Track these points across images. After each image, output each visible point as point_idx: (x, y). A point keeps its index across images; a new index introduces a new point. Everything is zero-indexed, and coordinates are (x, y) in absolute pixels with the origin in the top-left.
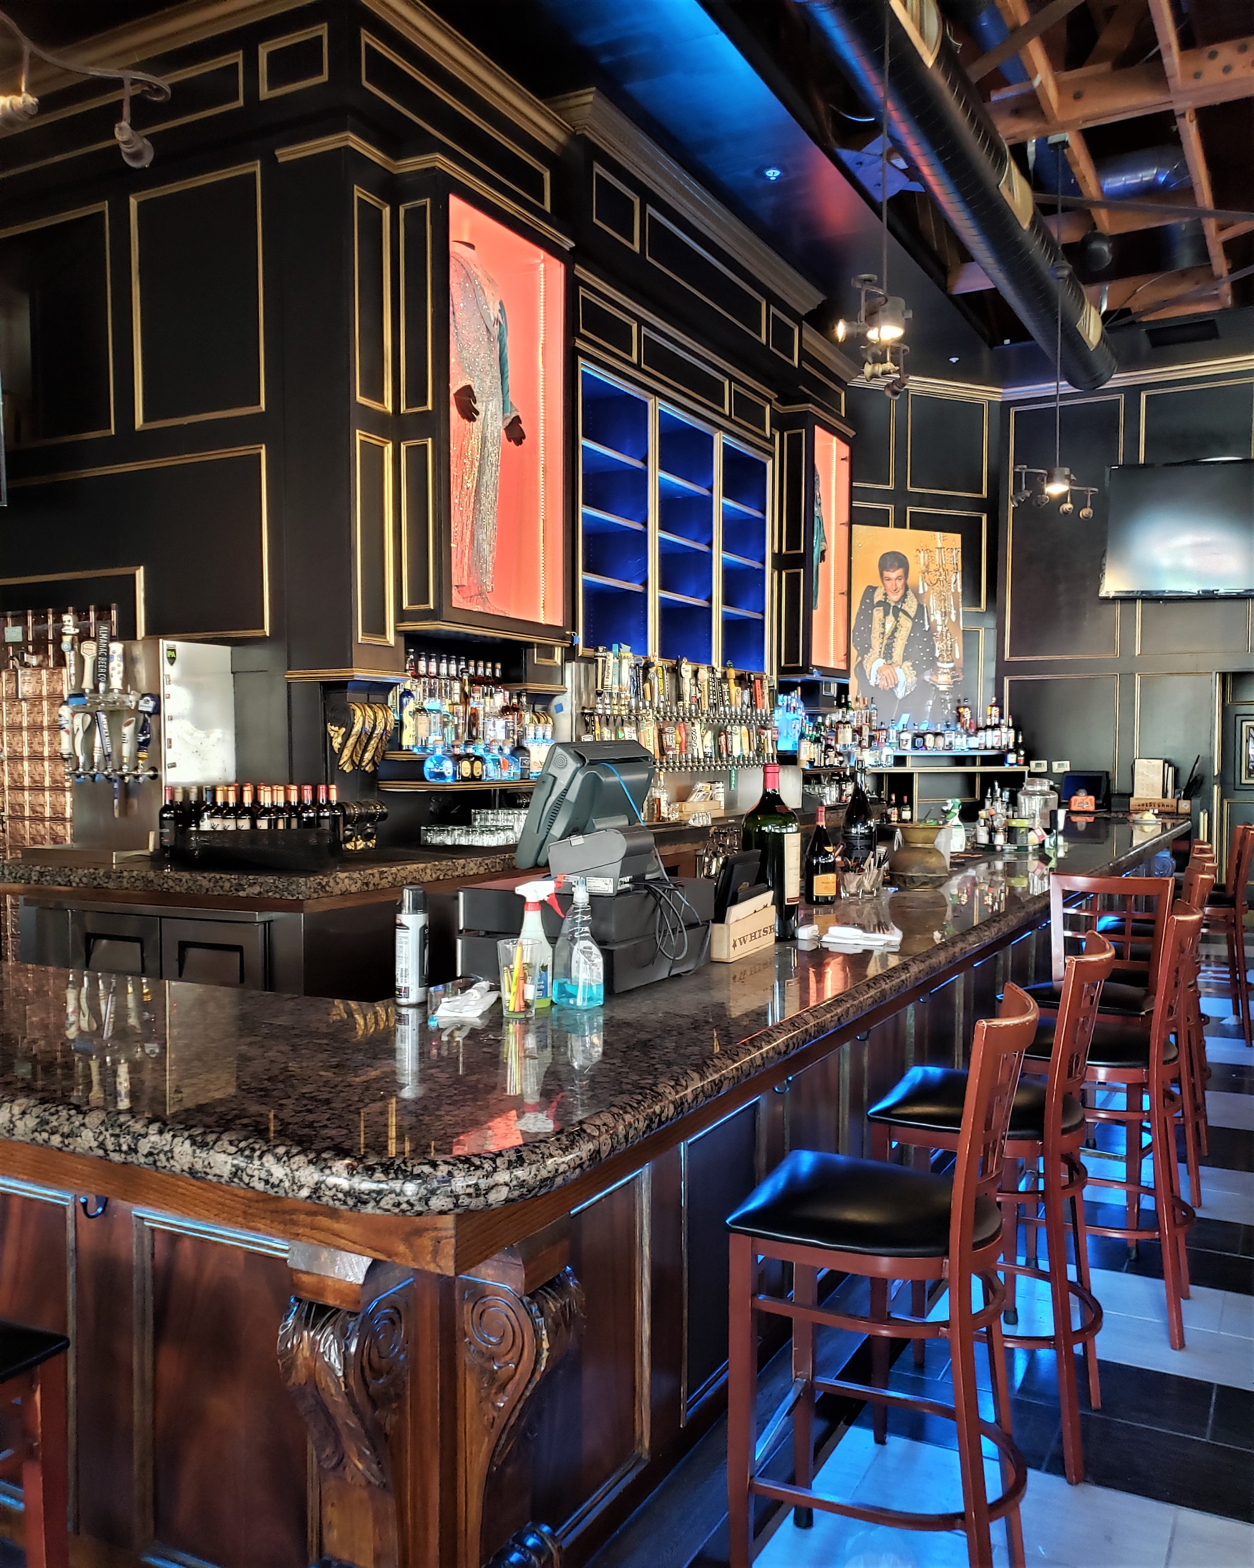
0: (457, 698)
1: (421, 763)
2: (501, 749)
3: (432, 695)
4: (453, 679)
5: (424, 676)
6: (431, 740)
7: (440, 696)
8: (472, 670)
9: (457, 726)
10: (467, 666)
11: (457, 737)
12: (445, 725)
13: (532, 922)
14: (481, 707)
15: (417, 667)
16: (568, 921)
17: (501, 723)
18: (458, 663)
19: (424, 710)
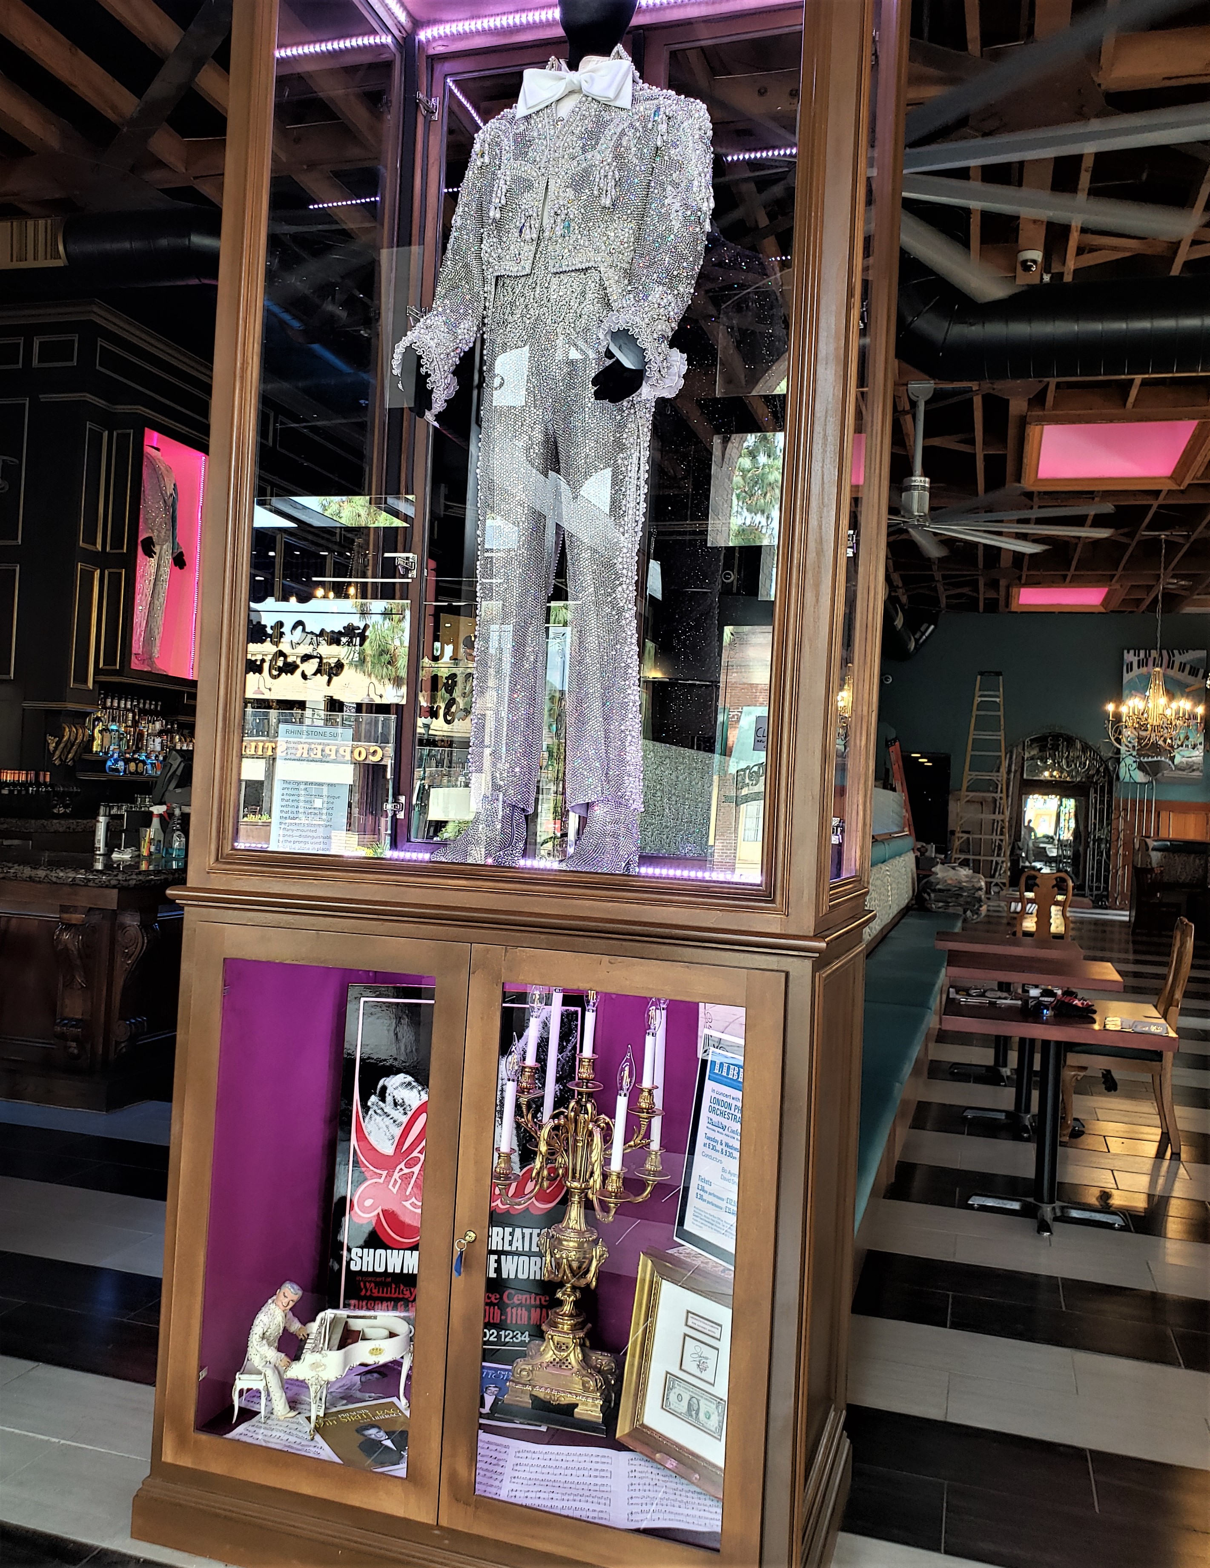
0: (130, 723)
1: (105, 762)
2: (157, 756)
3: (113, 720)
4: (128, 710)
5: (109, 708)
6: (112, 748)
7: (119, 722)
8: (141, 706)
9: (128, 741)
10: (139, 703)
11: (128, 747)
12: (121, 739)
13: (156, 821)
14: (145, 730)
15: (105, 703)
16: (171, 823)
17: (158, 740)
18: (132, 702)
19: (108, 729)
